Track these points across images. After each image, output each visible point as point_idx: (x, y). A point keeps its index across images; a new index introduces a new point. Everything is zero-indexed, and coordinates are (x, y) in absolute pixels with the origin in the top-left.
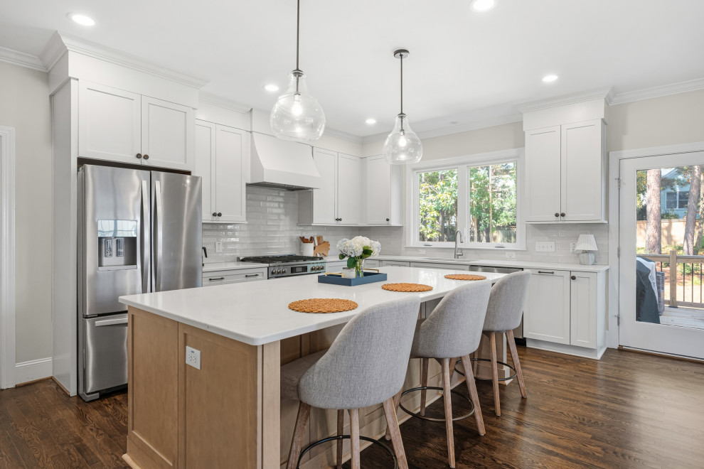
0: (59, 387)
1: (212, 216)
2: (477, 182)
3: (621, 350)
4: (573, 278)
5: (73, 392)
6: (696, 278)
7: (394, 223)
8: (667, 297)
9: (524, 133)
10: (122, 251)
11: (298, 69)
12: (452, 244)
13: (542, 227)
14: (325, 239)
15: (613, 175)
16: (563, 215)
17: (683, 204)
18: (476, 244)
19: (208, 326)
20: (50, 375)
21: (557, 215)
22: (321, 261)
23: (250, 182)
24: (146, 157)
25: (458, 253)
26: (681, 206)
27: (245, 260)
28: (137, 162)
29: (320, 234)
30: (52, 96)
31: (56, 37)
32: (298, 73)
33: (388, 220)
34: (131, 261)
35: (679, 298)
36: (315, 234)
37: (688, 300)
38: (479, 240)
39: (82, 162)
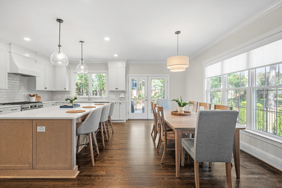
2: (85, 76)
3: (129, 120)
4: (120, 104)
6: (139, 104)
7: (67, 90)
8: (135, 108)
9: (108, 67)
11: (60, 45)
12: (87, 97)
13: (112, 92)
14: (39, 95)
15: (127, 80)
17: (136, 86)
18: (95, 96)
19: (53, 118)
21: (116, 89)
22: (41, 103)
23: (9, 72)
25: (89, 99)
26: (135, 86)
29: (37, 93)
32: (59, 46)
33: (65, 89)
35: (137, 108)
36: (35, 94)
37: (139, 108)
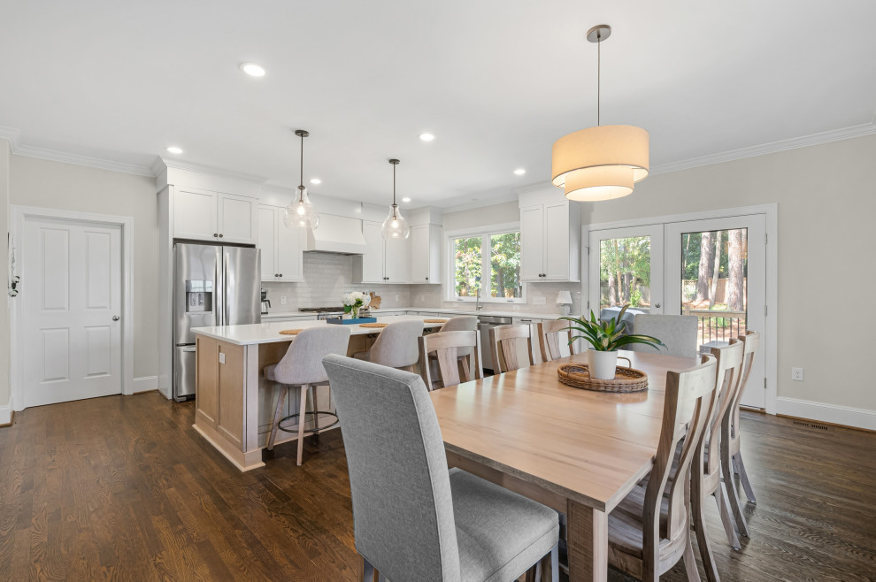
0: (161, 395)
1: (274, 277)
5: (169, 397)
7: (433, 281)
9: (519, 210)
10: (202, 301)
11: (302, 185)
13: (534, 285)
14: (377, 294)
15: (584, 244)
16: (544, 275)
18: (495, 299)
20: (156, 388)
21: (540, 276)
23: (306, 250)
24: (221, 236)
25: (479, 306)
27: (303, 310)
28: (215, 239)
29: (372, 290)
30: (158, 194)
31: (159, 159)
33: (427, 279)
34: (209, 308)
38: (503, 296)
39: (176, 241)
